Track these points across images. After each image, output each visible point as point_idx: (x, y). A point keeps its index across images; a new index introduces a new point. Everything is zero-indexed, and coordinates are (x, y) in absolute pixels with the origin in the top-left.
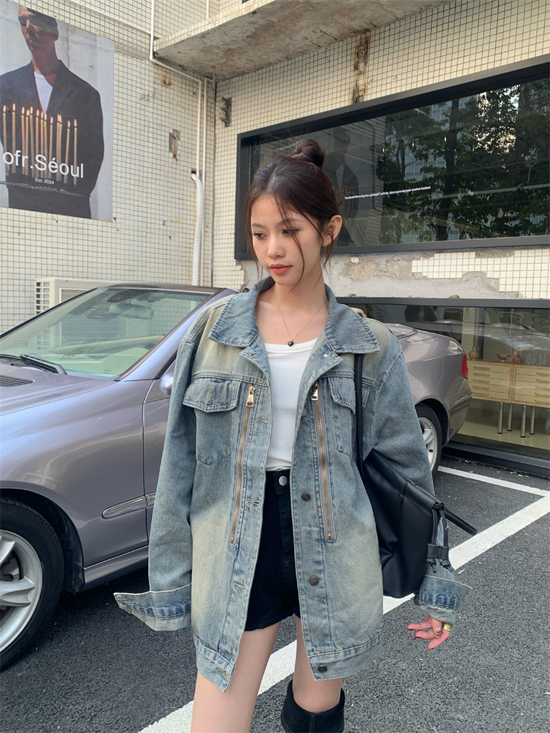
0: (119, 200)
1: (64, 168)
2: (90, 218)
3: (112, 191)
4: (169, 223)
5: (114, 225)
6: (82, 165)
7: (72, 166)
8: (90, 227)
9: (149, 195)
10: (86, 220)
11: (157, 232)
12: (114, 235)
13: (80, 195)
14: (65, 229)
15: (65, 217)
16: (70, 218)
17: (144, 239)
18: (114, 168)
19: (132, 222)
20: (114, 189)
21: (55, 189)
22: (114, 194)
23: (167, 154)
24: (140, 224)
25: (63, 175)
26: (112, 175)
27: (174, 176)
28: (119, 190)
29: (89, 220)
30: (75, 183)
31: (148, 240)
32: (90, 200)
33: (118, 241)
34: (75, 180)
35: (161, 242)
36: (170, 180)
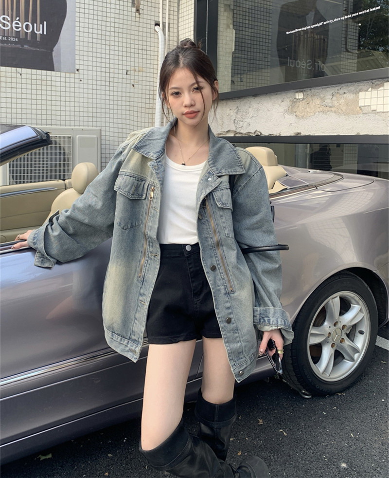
0: (81, 53)
1: (27, 27)
2: (54, 71)
3: (75, 45)
4: (132, 73)
5: (77, 76)
6: (45, 22)
7: (35, 25)
8: (54, 78)
9: (112, 48)
10: (49, 72)
11: (120, 81)
12: (77, 85)
13: (43, 50)
14: (29, 81)
15: (29, 71)
16: (34, 71)
17: (107, 88)
18: (77, 24)
19: (94, 73)
20: (77, 43)
21: (19, 46)
22: (77, 48)
23: (130, 9)
24: (103, 74)
25: (26, 33)
26: (74, 30)
27: (137, 28)
28: (81, 44)
29: (53, 72)
30: (38, 40)
31: (111, 89)
32: (53, 55)
33: (81, 90)
34: (38, 36)
35: (124, 90)
36: (133, 32)
